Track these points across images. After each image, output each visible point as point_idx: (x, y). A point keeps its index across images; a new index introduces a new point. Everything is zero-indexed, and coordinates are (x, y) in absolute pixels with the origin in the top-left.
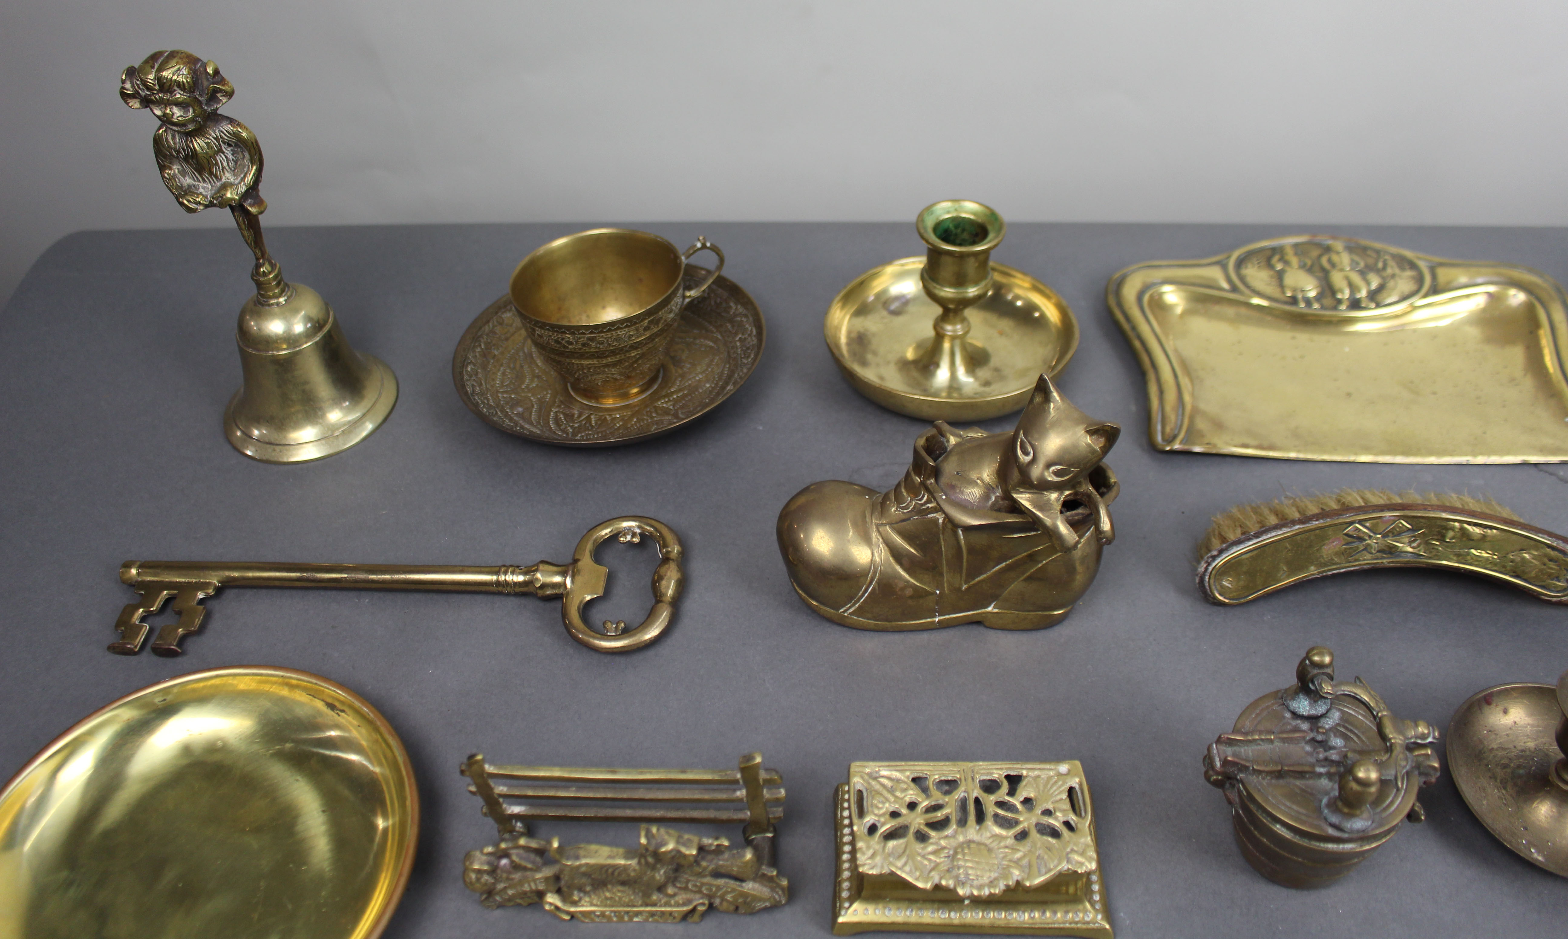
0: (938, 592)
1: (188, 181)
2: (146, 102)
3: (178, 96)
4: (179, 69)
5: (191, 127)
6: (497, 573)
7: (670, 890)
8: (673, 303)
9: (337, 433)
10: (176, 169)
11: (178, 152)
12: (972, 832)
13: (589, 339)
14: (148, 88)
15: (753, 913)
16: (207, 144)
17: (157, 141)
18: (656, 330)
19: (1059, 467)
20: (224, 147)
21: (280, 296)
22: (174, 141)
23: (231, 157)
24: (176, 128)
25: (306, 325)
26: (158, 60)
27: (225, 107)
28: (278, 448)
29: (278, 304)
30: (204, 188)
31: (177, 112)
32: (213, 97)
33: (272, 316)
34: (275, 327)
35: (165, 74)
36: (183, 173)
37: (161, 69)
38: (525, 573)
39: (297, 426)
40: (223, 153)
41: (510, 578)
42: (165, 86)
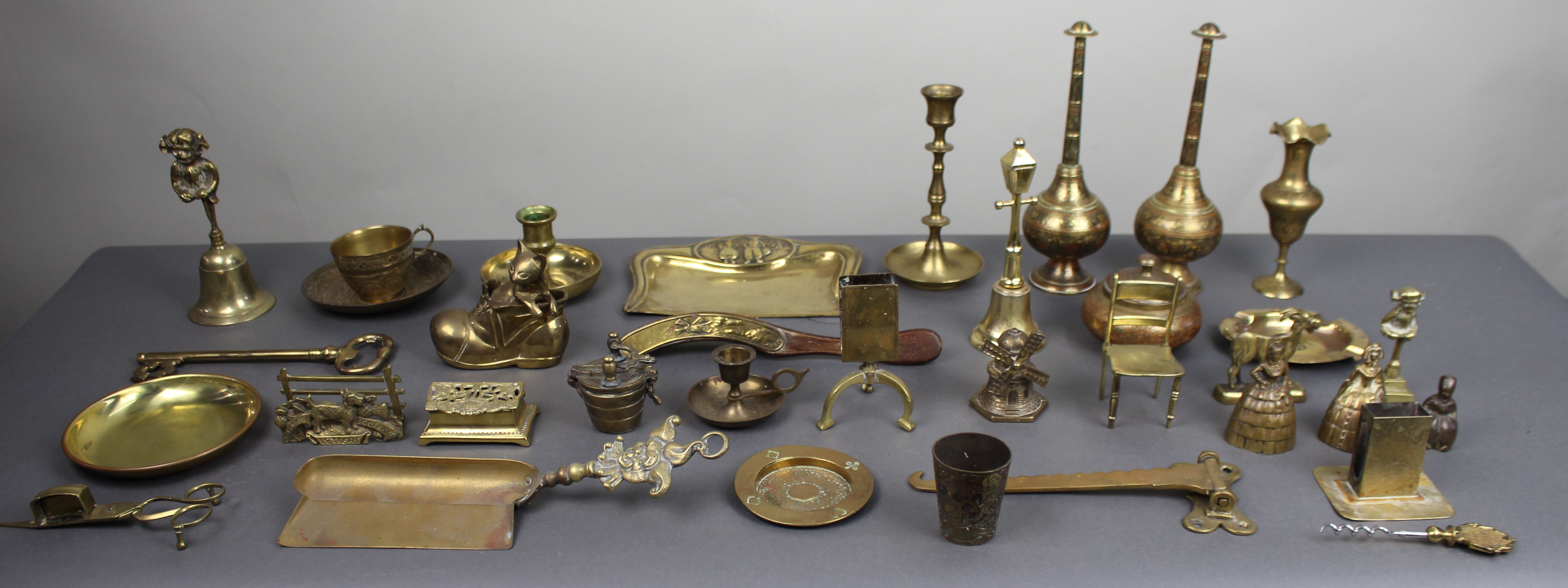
0: (494, 347)
1: (184, 188)
2: (170, 150)
3: (185, 147)
4: (187, 135)
5: (189, 161)
6: (309, 351)
7: (355, 426)
8: (404, 251)
9: (244, 313)
10: (179, 183)
11: (181, 173)
12: (473, 399)
13: (364, 264)
14: (173, 143)
15: (389, 441)
16: (195, 170)
17: (173, 169)
18: (395, 262)
19: (523, 273)
20: (202, 172)
21: (222, 245)
22: (180, 168)
23: (205, 177)
24: (182, 162)
25: (232, 260)
26: (177, 132)
27: (204, 154)
28: (214, 319)
29: (221, 249)
30: (192, 191)
31: (184, 154)
32: (200, 148)
33: (216, 254)
34: (218, 260)
35: (180, 136)
36: (183, 184)
37: (180, 134)
38: (320, 351)
39: (224, 308)
40: (202, 174)
41: (314, 353)
42: (180, 142)
